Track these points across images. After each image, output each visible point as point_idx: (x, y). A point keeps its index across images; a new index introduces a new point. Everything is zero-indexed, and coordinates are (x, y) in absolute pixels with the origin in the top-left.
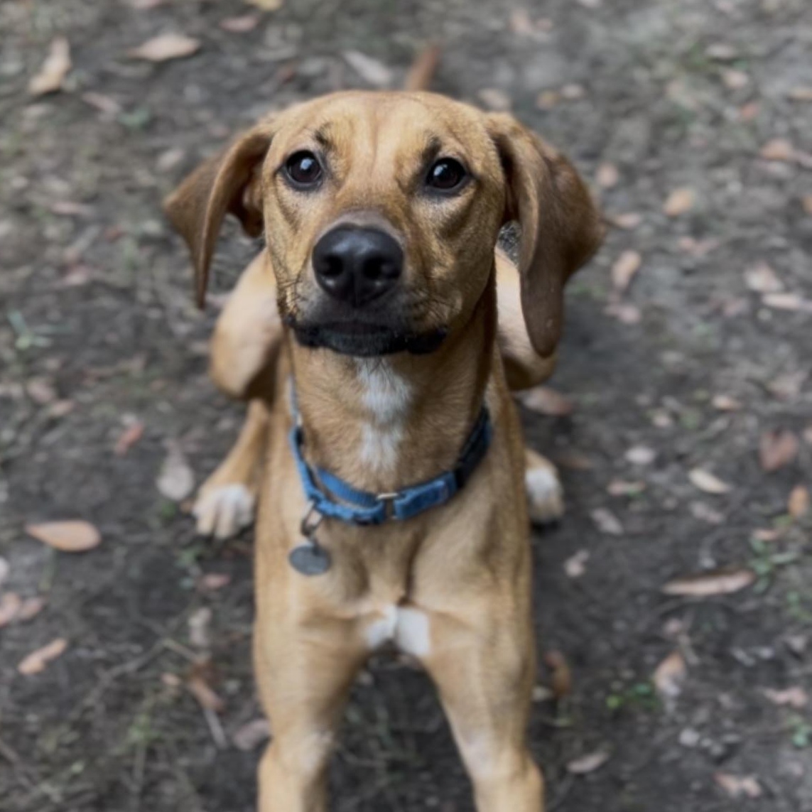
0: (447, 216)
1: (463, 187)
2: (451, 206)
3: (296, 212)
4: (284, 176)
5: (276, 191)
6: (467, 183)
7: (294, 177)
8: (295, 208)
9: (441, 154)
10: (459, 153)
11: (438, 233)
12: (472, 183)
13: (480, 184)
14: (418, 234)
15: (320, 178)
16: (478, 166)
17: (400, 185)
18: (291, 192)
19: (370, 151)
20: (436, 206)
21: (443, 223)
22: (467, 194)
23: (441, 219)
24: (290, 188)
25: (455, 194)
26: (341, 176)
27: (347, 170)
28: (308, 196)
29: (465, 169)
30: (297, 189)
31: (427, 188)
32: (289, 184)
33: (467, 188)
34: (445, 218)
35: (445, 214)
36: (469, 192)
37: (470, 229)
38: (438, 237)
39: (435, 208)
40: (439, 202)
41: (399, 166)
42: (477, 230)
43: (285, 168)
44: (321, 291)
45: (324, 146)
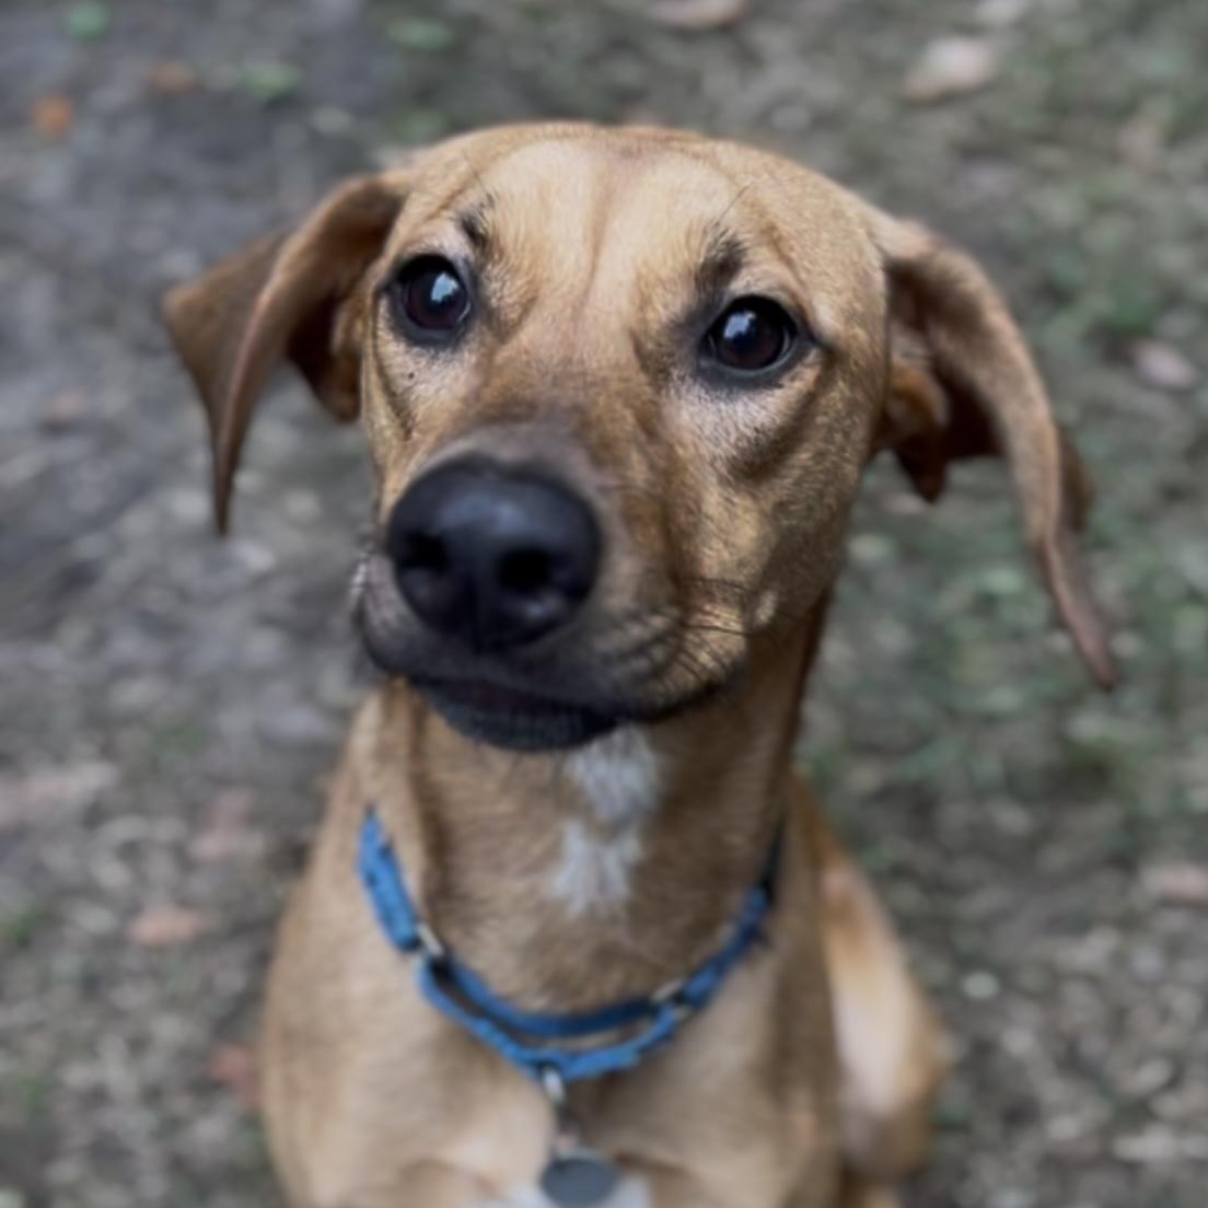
0: (750, 433)
1: (788, 367)
2: (760, 410)
3: (408, 390)
4: (393, 307)
6: (799, 357)
7: (413, 317)
8: (407, 383)
9: (740, 285)
10: (784, 288)
11: (724, 471)
12: (813, 355)
13: (833, 356)
14: (669, 471)
15: (467, 318)
16: (827, 315)
17: (638, 349)
18: (402, 347)
19: (585, 260)
20: (722, 406)
21: (736, 447)
22: (798, 385)
23: (733, 439)
24: (403, 339)
25: (772, 383)
26: (513, 315)
27: (528, 305)
28: (434, 358)
29: (798, 321)
30: (413, 340)
31: (704, 363)
32: (399, 329)
33: (798, 368)
34: (741, 437)
35: (741, 427)
36: (805, 376)
37: (803, 456)
38: (722, 481)
39: (719, 411)
40: (730, 399)
41: (644, 303)
42: (820, 455)
43: (398, 288)
45: (478, 250)
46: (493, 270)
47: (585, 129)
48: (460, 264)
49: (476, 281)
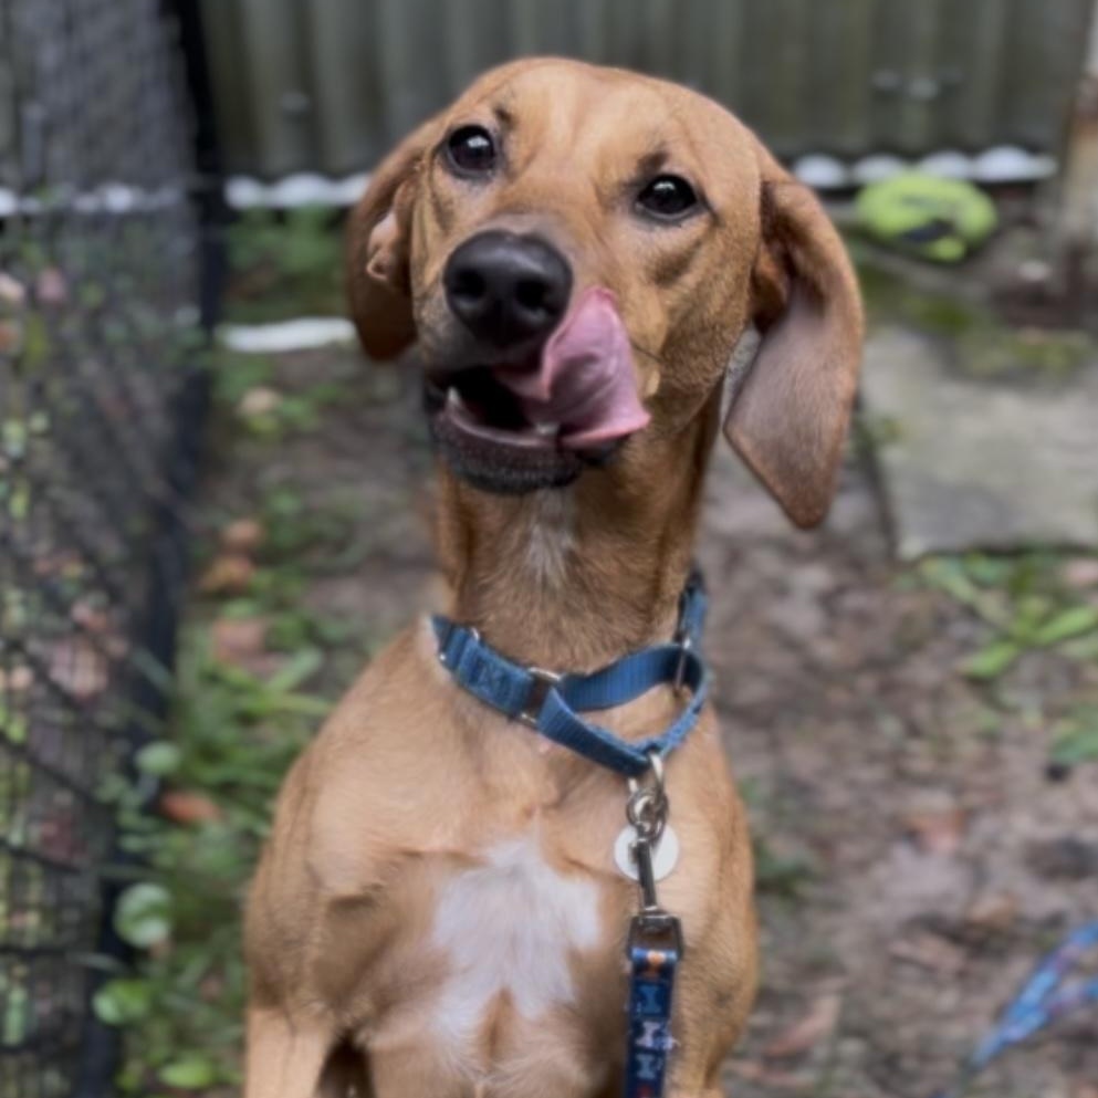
2: (667, 239)
4: (445, 156)
5: (431, 179)
7: (457, 159)
9: (666, 168)
12: (705, 215)
13: (716, 221)
15: (491, 167)
16: (717, 194)
24: (450, 174)
26: (518, 165)
27: (529, 160)
29: (698, 195)
30: (458, 176)
31: (639, 206)
32: (448, 168)
33: (695, 220)
41: (603, 167)
43: (447, 148)
44: (452, 318)
45: (504, 124)
46: (513, 137)
47: (586, 67)
48: (491, 132)
49: (501, 142)
